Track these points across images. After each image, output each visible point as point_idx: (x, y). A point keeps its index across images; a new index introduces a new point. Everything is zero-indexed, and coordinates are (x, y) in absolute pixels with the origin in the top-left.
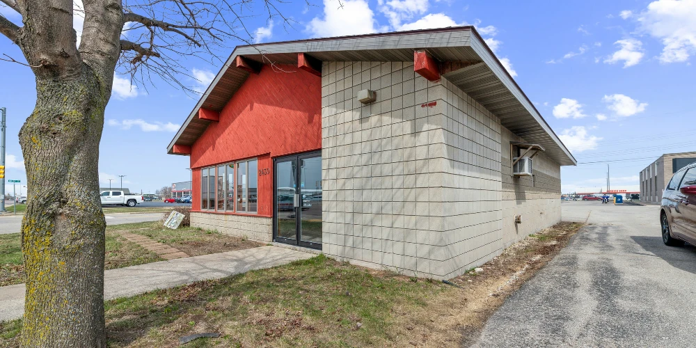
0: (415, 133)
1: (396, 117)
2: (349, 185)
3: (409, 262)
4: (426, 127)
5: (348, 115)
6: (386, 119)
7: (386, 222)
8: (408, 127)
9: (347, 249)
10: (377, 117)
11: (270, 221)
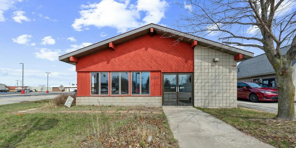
0: (230, 72)
1: (224, 67)
2: (207, 85)
3: (228, 105)
4: (233, 71)
5: (207, 64)
6: (221, 67)
7: (221, 95)
8: (228, 70)
9: (206, 104)
10: (218, 66)
11: (161, 98)
